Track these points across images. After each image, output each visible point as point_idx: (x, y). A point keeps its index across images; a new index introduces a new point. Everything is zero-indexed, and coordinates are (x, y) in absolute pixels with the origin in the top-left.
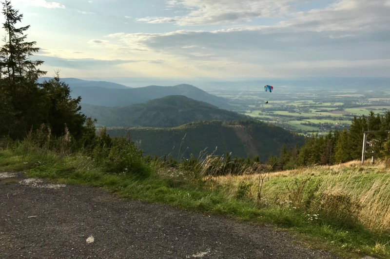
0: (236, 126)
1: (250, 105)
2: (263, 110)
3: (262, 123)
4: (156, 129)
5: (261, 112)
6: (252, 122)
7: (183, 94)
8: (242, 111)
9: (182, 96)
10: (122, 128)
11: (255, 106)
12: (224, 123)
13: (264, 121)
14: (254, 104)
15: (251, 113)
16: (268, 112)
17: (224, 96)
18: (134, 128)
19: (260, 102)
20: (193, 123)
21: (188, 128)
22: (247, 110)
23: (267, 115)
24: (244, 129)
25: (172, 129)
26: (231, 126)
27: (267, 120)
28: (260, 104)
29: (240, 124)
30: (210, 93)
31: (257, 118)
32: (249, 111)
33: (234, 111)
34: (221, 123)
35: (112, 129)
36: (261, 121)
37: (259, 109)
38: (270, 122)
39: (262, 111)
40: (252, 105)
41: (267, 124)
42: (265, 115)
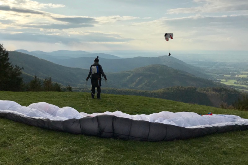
0: (209, 92)
1: (225, 74)
2: (239, 79)
3: (235, 91)
4: (139, 91)
5: (236, 81)
6: (225, 90)
7: (164, 64)
8: (218, 79)
9: (163, 65)
10: (113, 89)
11: (230, 76)
12: (199, 89)
13: (239, 89)
14: (229, 74)
15: (226, 81)
16: (243, 82)
17: (201, 66)
18: (122, 89)
19: (235, 73)
20: (170, 87)
21: (166, 92)
22: (223, 79)
23: (242, 84)
24: (218, 95)
25: (152, 92)
26: (205, 92)
27: (242, 89)
28: (236, 74)
29: (213, 91)
30: (188, 63)
31: (232, 86)
32: (225, 80)
33: (210, 79)
34: (196, 88)
35: (105, 89)
36: (236, 89)
37: (234, 79)
38: (245, 90)
39: (238, 81)
40: (227, 74)
41: (241, 92)
42: (240, 84)
